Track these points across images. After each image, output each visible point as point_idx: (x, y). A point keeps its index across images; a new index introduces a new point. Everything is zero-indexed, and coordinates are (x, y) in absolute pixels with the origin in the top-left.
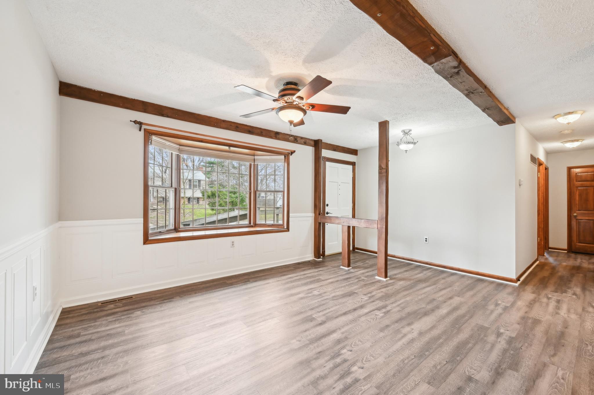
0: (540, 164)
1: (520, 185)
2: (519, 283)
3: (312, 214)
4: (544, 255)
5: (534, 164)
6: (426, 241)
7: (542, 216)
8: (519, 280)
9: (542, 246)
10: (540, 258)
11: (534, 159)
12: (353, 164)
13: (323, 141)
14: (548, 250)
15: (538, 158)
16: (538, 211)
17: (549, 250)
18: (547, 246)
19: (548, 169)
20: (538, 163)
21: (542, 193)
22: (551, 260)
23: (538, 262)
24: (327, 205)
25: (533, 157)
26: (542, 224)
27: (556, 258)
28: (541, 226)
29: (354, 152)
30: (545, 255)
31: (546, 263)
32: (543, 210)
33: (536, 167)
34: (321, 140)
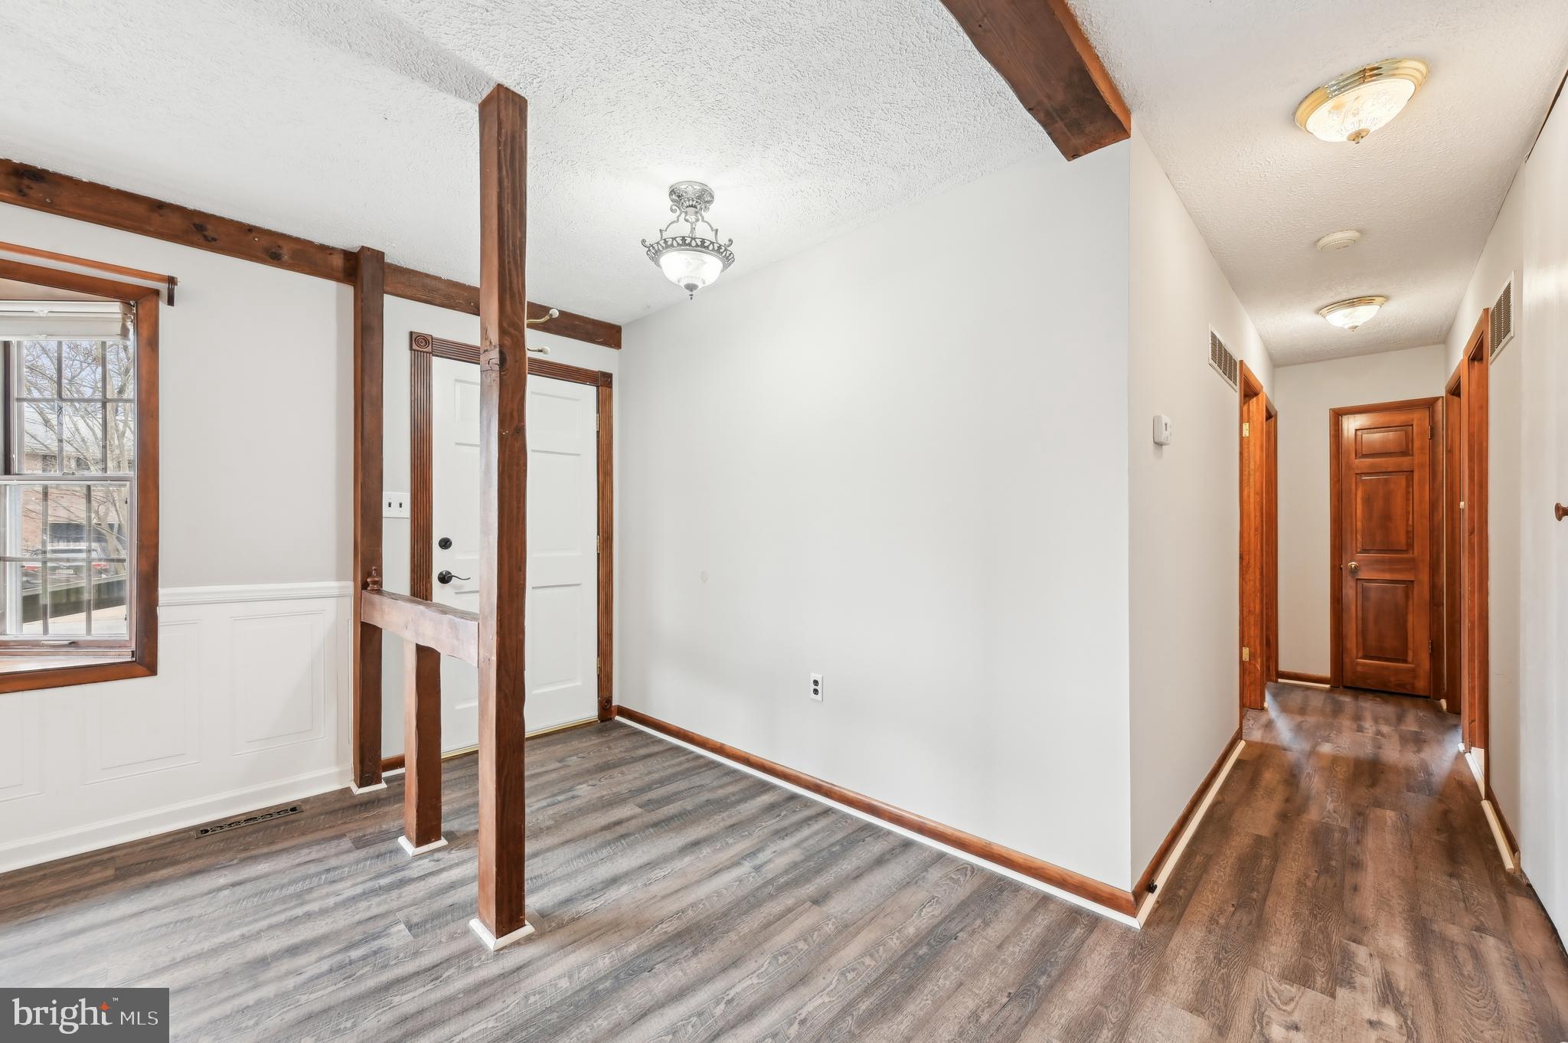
0: (1249, 392)
1: (1159, 445)
2: (1150, 901)
3: (334, 584)
4: (1262, 709)
5: (1226, 377)
6: (816, 692)
7: (1258, 572)
8: (1151, 888)
9: (1258, 674)
10: (1252, 722)
11: (1224, 360)
12: (602, 381)
13: (387, 260)
14: (1276, 682)
15: (1241, 362)
16: (1241, 558)
17: (1280, 680)
18: (1272, 668)
19: (1276, 415)
20: (1241, 379)
21: (1256, 493)
22: (1284, 730)
23: (1242, 745)
24: (445, 544)
25: (1220, 351)
26: (1258, 601)
27: (1299, 719)
28: (1255, 608)
29: (608, 334)
30: (1266, 705)
31: (1267, 746)
32: (1258, 553)
33: (1235, 396)
34: (379, 255)
